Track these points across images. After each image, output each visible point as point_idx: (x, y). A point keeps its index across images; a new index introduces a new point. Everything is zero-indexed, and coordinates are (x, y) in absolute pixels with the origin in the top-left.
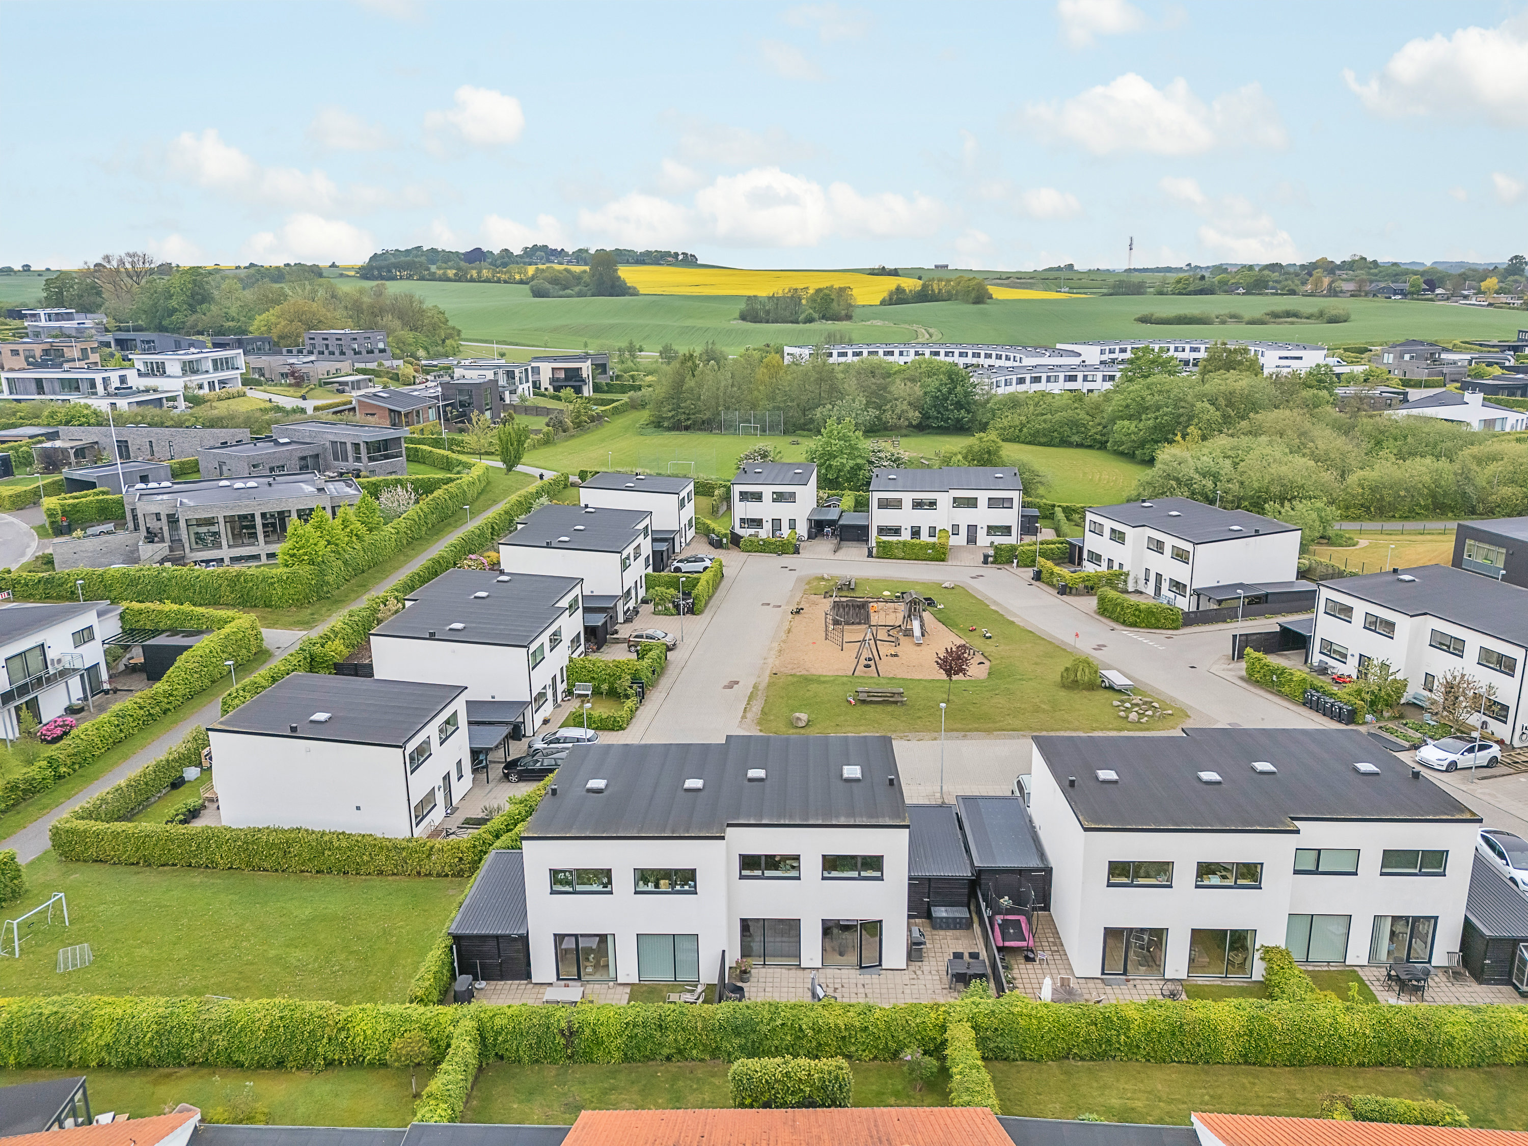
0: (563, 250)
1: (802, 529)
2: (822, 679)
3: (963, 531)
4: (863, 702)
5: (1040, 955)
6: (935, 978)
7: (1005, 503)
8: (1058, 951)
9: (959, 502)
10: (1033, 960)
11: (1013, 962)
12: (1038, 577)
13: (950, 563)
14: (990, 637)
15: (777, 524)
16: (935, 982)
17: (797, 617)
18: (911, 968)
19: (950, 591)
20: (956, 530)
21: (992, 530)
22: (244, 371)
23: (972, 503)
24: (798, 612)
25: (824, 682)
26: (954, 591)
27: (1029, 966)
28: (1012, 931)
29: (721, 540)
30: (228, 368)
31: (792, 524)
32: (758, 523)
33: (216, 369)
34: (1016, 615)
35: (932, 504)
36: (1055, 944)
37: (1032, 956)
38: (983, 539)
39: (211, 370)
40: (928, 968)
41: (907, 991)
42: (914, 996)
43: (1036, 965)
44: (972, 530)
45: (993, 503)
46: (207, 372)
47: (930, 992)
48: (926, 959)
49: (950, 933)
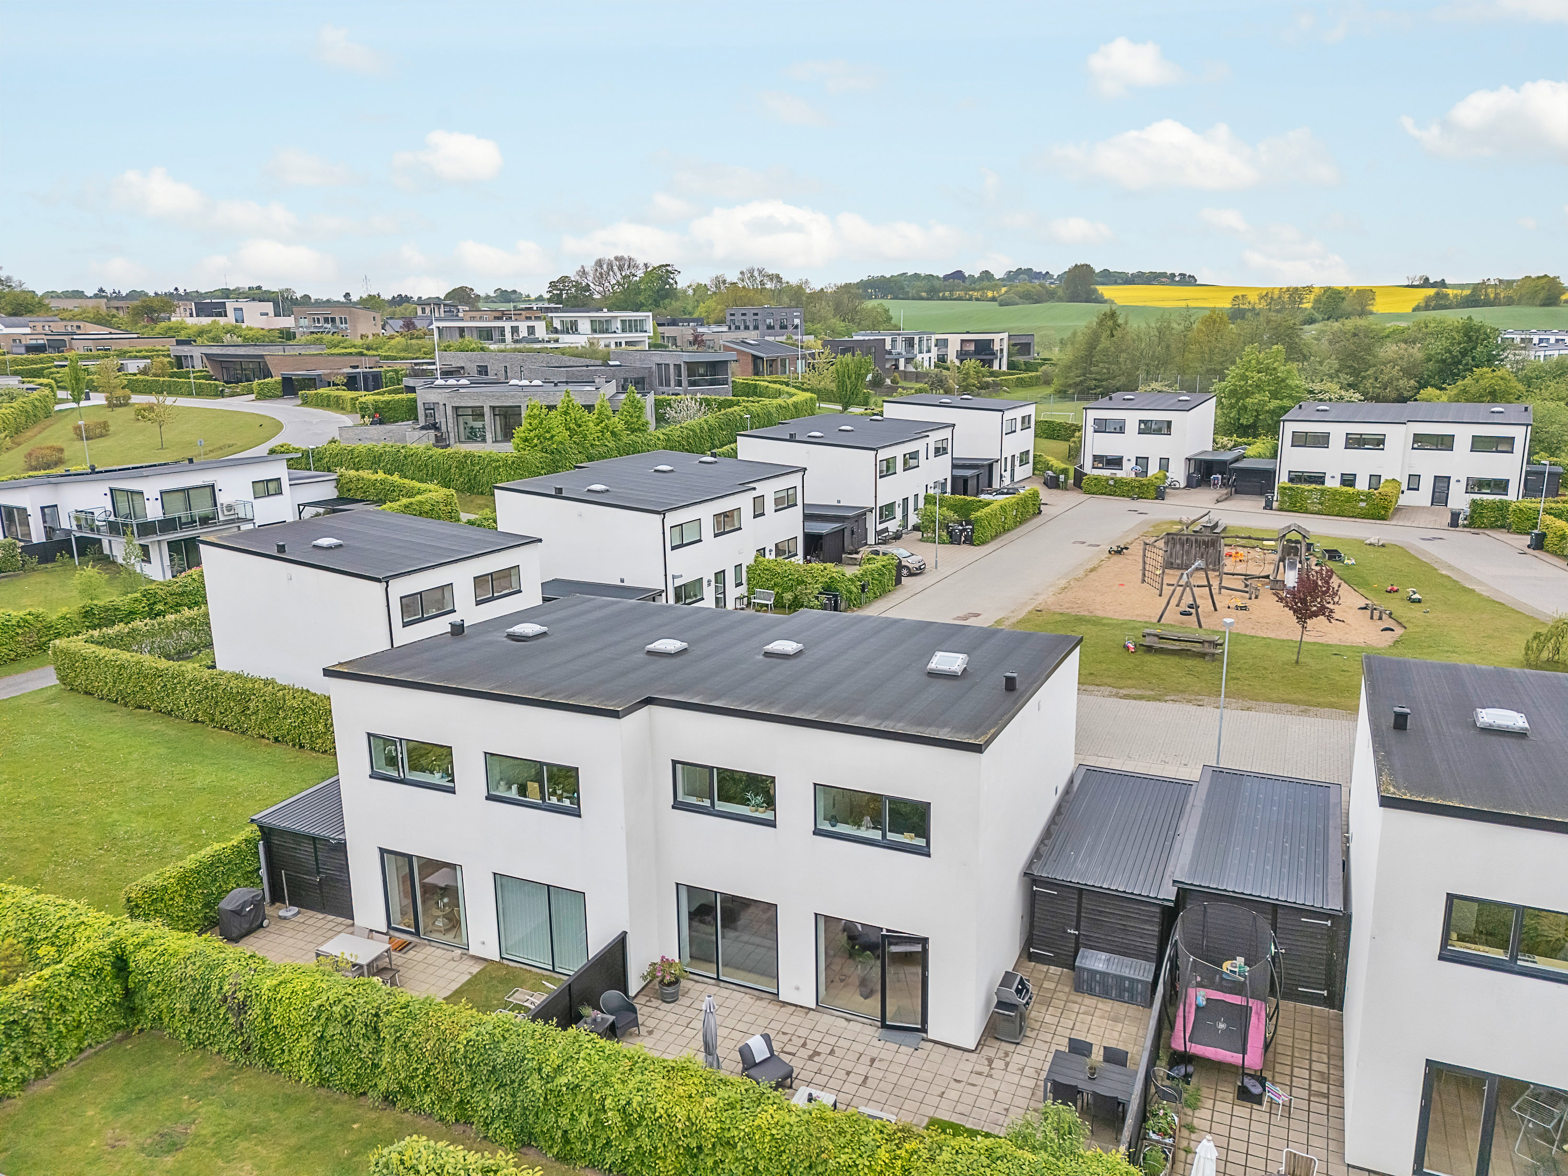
0: (1047, 273)
1: (1178, 473)
2: (1104, 621)
3: (1427, 486)
4: (1149, 649)
5: (1277, 1093)
6: (1024, 1082)
7: (1503, 444)
8: (1327, 1096)
9: (1421, 442)
10: (1258, 1100)
11: (1205, 1092)
12: (1539, 543)
13: (1393, 522)
14: (1419, 601)
15: (1142, 461)
16: (1020, 1092)
17: (1117, 558)
18: (988, 1052)
19: (1376, 549)
20: (1414, 482)
21: (1477, 485)
22: (651, 334)
23: (1445, 443)
24: (1119, 552)
25: (1104, 625)
26: (1383, 549)
27: (1242, 1110)
28: (1222, 1026)
29: (1058, 478)
30: (636, 331)
31: (1164, 464)
32: (1116, 462)
33: (623, 331)
34: (1480, 583)
35: (1378, 442)
36: (1325, 1078)
37: (1257, 1090)
38: (1459, 500)
39: (619, 331)
40: (1022, 1060)
41: (953, 1095)
42: (960, 1108)
43: (1260, 1113)
44: (1441, 485)
45: (1480, 444)
46: (615, 332)
47: (997, 1107)
48: (1029, 1042)
49: (1106, 1006)
